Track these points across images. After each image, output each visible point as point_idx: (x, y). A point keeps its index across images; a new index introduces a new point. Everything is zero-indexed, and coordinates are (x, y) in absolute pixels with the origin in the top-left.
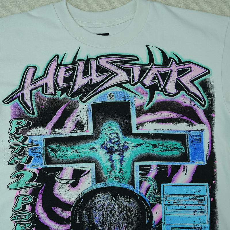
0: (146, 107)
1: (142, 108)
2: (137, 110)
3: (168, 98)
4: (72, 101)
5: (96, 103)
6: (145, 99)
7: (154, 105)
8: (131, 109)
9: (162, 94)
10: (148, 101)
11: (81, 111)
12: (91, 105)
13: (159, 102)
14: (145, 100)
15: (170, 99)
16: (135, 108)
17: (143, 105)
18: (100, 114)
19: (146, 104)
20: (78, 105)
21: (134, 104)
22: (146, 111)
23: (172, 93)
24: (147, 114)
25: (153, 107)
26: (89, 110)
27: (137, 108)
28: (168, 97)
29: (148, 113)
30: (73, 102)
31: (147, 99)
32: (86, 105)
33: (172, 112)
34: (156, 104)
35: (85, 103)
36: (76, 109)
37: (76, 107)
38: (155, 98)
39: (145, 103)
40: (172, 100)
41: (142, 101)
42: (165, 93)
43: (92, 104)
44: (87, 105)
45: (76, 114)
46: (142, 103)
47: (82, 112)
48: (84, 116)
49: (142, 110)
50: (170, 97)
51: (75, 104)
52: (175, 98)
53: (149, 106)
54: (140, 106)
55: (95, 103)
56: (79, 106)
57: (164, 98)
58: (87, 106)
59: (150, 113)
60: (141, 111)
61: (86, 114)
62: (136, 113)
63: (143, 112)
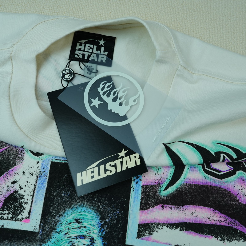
0: (165, 189)
1: (155, 192)
2: (145, 193)
3: (210, 180)
4: (11, 148)
5: (61, 161)
6: (165, 173)
7: (182, 189)
8: (132, 189)
9: (199, 170)
10: (171, 178)
11: (24, 173)
12: (50, 163)
13: (192, 185)
14: (164, 176)
15: (215, 182)
16: (141, 188)
17: (159, 184)
18: (65, 188)
19: (166, 184)
20: (23, 159)
21: (141, 180)
22: (163, 200)
23: (220, 171)
24: (165, 206)
25: (179, 192)
26: (43, 175)
27: (146, 188)
28: (212, 177)
29: (167, 204)
30: (14, 150)
31: (169, 174)
32: (38, 162)
33: (217, 211)
34: (185, 188)
35: (38, 156)
36: (16, 165)
37: (17, 161)
38: (186, 176)
39: (163, 180)
40: (219, 186)
41: (158, 177)
42: (206, 169)
43: (52, 163)
44: (41, 161)
45: (14, 176)
46: (157, 181)
47: (27, 175)
48: (29, 184)
49: (154, 194)
50: (215, 178)
51: (16, 155)
52: (225, 183)
53: (171, 189)
54: (153, 186)
55: (59, 161)
56: (24, 161)
57: (204, 179)
58: (40, 165)
59: (171, 205)
60: (152, 197)
61: (35, 181)
62: (141, 199)
63: (157, 199)
